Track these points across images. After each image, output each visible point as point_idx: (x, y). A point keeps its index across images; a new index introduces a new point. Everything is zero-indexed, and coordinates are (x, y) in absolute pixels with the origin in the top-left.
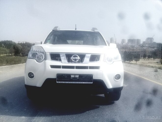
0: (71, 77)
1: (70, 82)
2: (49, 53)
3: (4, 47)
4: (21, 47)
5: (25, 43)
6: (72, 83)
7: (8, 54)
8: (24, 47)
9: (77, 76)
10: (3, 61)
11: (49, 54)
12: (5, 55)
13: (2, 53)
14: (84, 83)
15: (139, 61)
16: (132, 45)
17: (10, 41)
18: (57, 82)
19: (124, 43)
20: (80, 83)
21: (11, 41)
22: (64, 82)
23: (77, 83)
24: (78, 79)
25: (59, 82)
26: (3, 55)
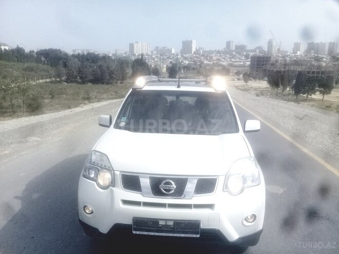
0: (160, 223)
1: (157, 234)
2: (121, 172)
3: (44, 64)
4: (79, 62)
5: (85, 53)
6: (160, 234)
7: (54, 79)
8: (85, 63)
9: (171, 223)
10: (44, 94)
11: (120, 174)
12: (48, 80)
13: (42, 76)
14: (182, 235)
15: (330, 93)
16: (316, 55)
17: (56, 50)
18: (134, 232)
19: (299, 50)
20: (175, 235)
21: (59, 50)
22: (146, 233)
23: (171, 235)
24: (171, 228)
25: (138, 233)
26: (44, 81)
